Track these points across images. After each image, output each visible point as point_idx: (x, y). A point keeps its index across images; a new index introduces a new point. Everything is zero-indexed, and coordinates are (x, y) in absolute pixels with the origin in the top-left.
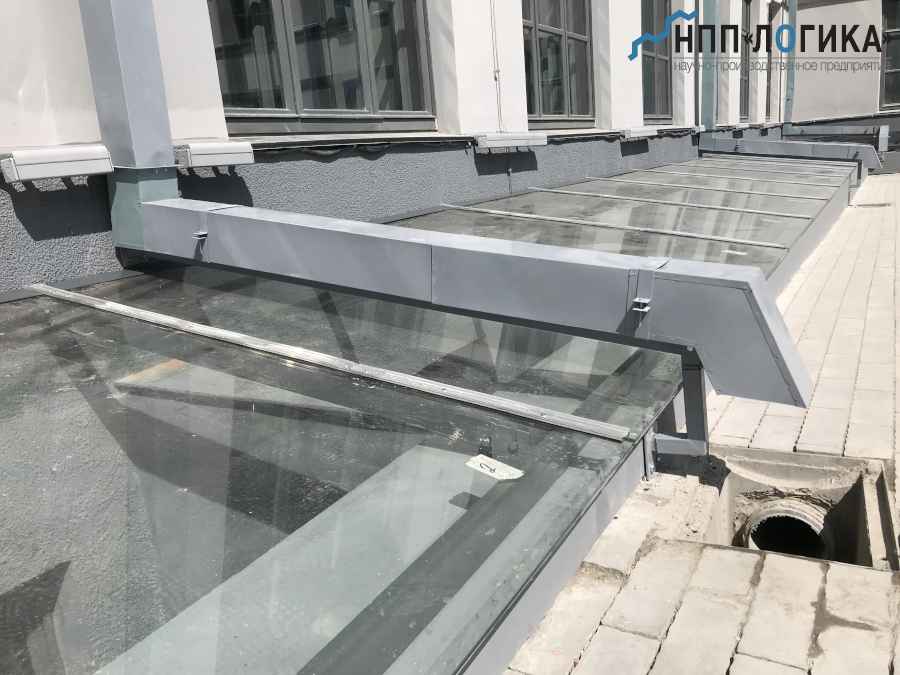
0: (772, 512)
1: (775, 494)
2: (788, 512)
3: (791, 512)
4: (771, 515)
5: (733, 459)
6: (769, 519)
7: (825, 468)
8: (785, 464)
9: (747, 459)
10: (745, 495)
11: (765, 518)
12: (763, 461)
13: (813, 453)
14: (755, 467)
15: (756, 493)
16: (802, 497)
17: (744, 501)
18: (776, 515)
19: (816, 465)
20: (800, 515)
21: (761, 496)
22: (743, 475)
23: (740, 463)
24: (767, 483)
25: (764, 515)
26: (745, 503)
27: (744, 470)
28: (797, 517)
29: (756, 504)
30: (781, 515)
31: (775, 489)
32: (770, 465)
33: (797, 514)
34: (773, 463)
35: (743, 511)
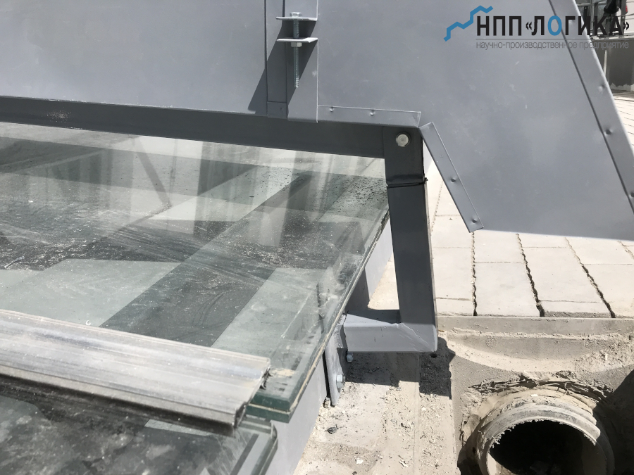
0: (522, 414)
1: (521, 384)
2: (547, 413)
3: (553, 414)
4: (522, 420)
5: (456, 334)
6: (519, 426)
7: (591, 337)
8: (531, 336)
9: (476, 333)
10: (477, 387)
11: (512, 425)
12: (501, 335)
13: (569, 315)
14: (489, 344)
15: (493, 384)
16: (561, 385)
17: (475, 396)
18: (529, 419)
19: (578, 333)
20: (567, 417)
21: (499, 388)
22: (473, 359)
23: (466, 340)
24: (509, 369)
25: (510, 421)
26: (476, 399)
27: (472, 350)
28: (562, 421)
29: (493, 400)
30: (537, 418)
31: (522, 377)
32: (512, 340)
33: (562, 415)
34: (515, 335)
35: (475, 411)
